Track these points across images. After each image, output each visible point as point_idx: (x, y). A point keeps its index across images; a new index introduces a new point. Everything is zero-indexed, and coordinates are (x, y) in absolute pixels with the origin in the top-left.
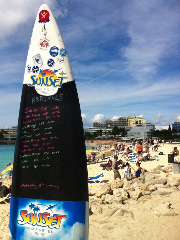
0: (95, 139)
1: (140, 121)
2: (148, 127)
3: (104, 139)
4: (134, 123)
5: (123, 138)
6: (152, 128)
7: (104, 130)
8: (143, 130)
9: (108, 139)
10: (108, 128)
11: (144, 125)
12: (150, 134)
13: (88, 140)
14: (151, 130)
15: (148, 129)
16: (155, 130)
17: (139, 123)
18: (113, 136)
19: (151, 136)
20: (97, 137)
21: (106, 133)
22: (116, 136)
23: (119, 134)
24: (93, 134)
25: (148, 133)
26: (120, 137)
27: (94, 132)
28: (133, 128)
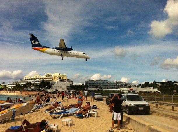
0: (24, 90)
1: (62, 78)
2: (68, 82)
3: (32, 90)
4: (58, 78)
5: (48, 90)
6: (71, 83)
7: (33, 83)
8: (64, 84)
9: (36, 90)
10: (36, 82)
11: (65, 80)
12: (69, 88)
13: (18, 90)
14: (70, 85)
15: (68, 84)
16: (73, 85)
17: (61, 79)
18: (40, 88)
19: (70, 89)
20: (26, 89)
21: (34, 85)
22: (43, 88)
23: (45, 87)
24: (23, 86)
25: (68, 87)
26: (46, 89)
27: (24, 84)
28: (57, 82)
